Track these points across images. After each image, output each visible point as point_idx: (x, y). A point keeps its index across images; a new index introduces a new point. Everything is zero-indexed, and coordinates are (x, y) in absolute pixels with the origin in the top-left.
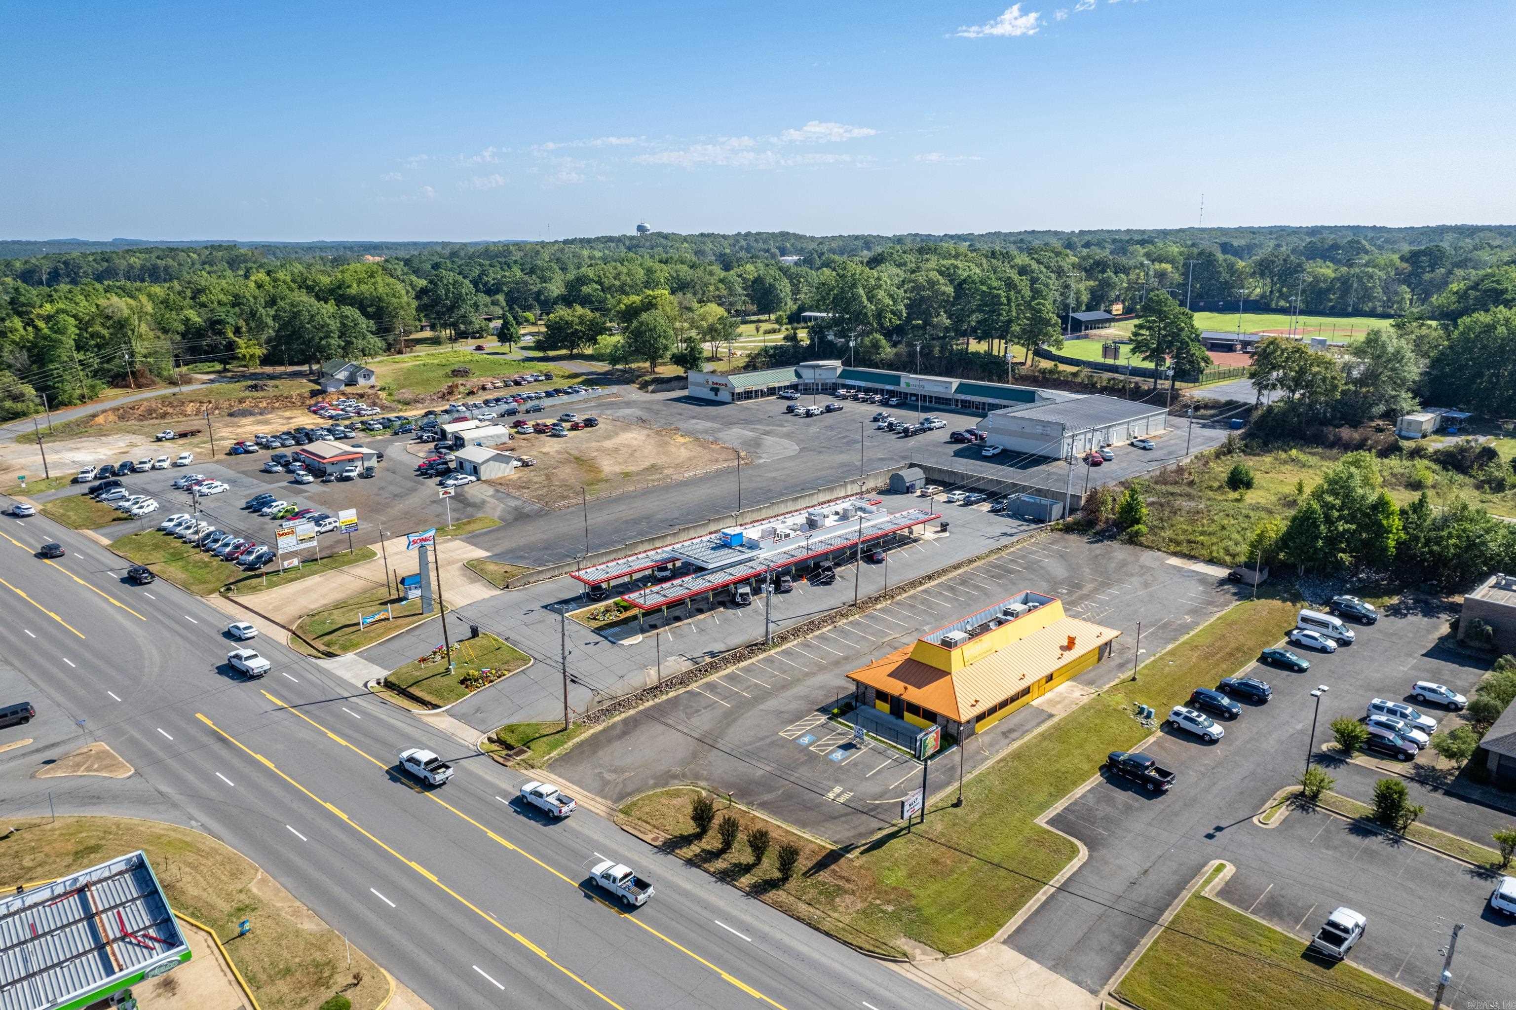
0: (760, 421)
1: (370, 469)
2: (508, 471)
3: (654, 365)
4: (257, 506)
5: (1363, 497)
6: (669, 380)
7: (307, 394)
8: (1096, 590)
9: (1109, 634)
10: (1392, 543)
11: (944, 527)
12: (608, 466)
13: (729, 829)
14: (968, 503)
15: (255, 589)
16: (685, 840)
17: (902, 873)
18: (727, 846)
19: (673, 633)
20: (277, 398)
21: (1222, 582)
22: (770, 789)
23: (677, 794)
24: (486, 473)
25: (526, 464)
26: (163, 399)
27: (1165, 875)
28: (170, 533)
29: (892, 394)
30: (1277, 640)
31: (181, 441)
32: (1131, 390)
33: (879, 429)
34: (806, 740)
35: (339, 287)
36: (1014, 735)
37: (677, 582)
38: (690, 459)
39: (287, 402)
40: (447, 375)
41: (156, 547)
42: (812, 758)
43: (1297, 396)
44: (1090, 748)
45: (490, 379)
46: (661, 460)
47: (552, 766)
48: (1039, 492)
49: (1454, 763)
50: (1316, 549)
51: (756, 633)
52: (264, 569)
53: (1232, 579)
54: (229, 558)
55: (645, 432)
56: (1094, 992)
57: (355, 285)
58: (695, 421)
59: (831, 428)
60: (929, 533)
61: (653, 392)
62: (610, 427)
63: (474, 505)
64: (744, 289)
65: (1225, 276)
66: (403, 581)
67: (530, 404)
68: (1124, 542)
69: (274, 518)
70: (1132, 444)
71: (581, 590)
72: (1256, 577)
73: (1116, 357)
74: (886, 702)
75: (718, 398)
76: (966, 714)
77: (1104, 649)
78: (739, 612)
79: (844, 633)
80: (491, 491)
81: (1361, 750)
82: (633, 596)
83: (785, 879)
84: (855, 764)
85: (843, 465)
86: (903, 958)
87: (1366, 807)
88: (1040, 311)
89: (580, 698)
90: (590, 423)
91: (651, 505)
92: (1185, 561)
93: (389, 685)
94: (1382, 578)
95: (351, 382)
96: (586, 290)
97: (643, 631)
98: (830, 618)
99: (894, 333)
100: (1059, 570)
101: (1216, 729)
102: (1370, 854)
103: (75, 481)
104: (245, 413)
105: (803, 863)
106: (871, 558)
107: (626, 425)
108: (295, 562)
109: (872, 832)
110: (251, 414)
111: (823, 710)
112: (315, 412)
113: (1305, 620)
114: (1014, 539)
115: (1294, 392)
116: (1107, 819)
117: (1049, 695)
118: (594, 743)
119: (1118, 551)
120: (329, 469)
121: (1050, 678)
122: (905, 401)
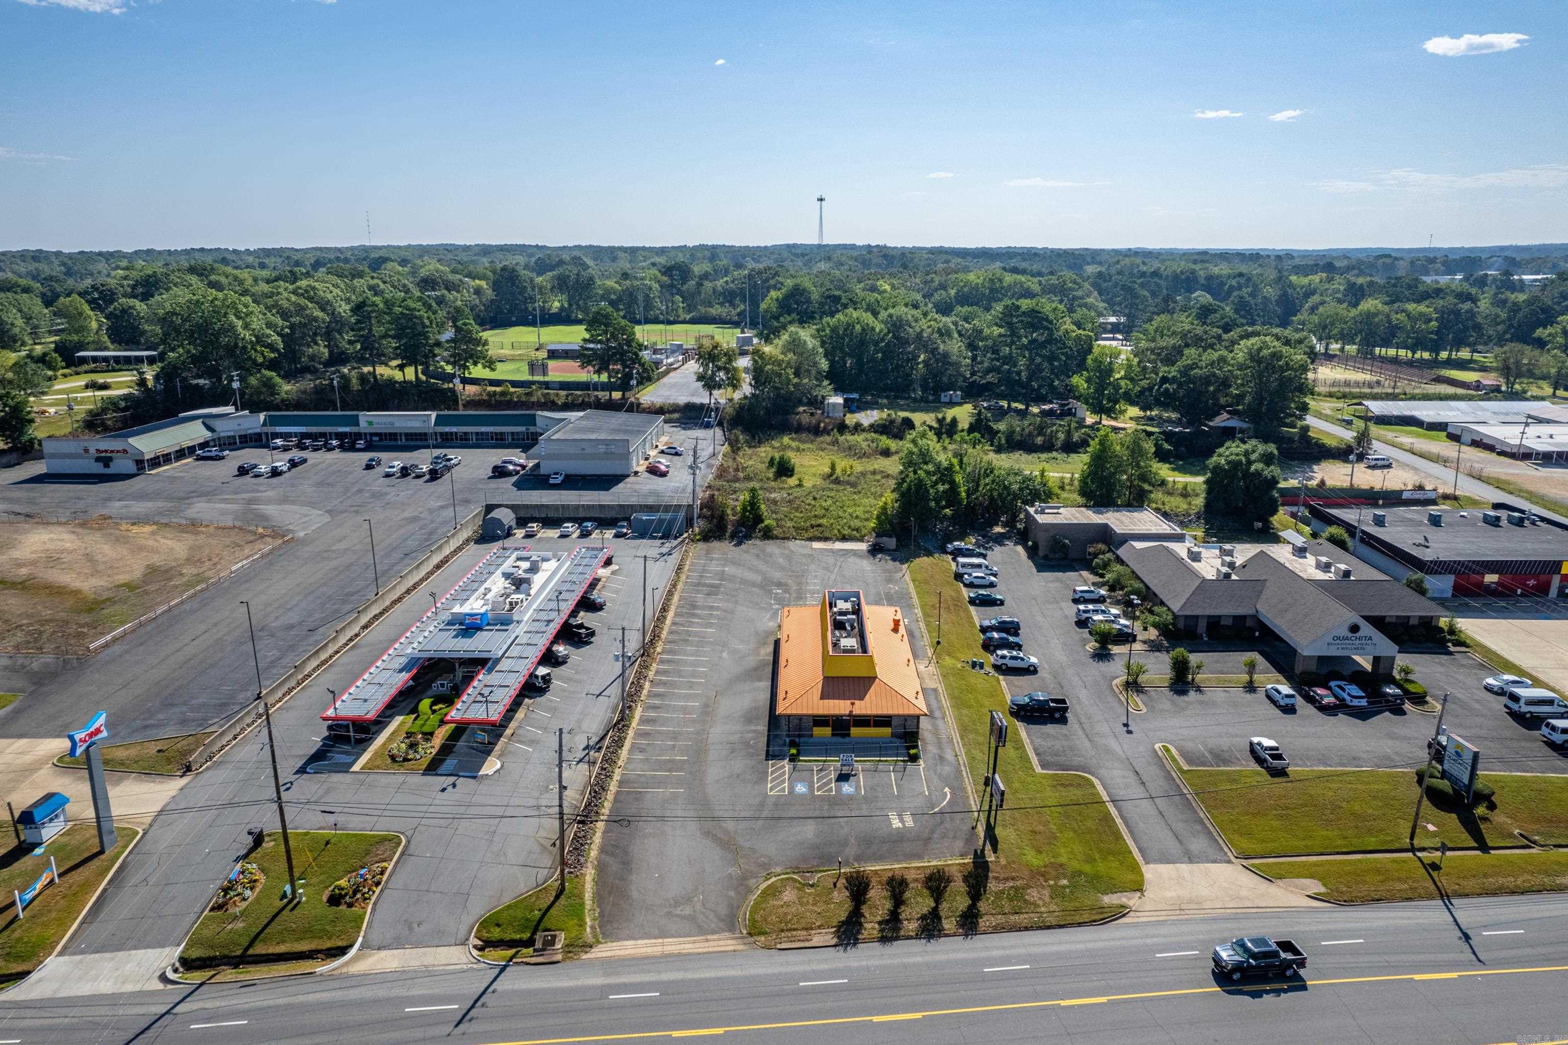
0: (219, 490)
10: (963, 495)
12: (78, 583)
16: (854, 923)
21: (873, 553)
22: (845, 843)
27: (1148, 769)
29: (348, 436)
30: (959, 587)
33: (389, 475)
34: (801, 788)
38: (196, 549)
42: (828, 802)
44: (991, 706)
46: (154, 559)
47: (606, 935)
49: (1157, 633)
53: (879, 548)
55: (61, 529)
56: (1229, 862)
58: (122, 503)
59: (328, 483)
66: (24, 817)
68: (761, 539)
75: (116, 470)
78: (553, 697)
84: (870, 789)
92: (825, 543)
98: (640, 674)
100: (749, 575)
107: (8, 524)
111: (772, 756)
114: (676, 556)
116: (1068, 749)
118: (610, 888)
119: (767, 547)
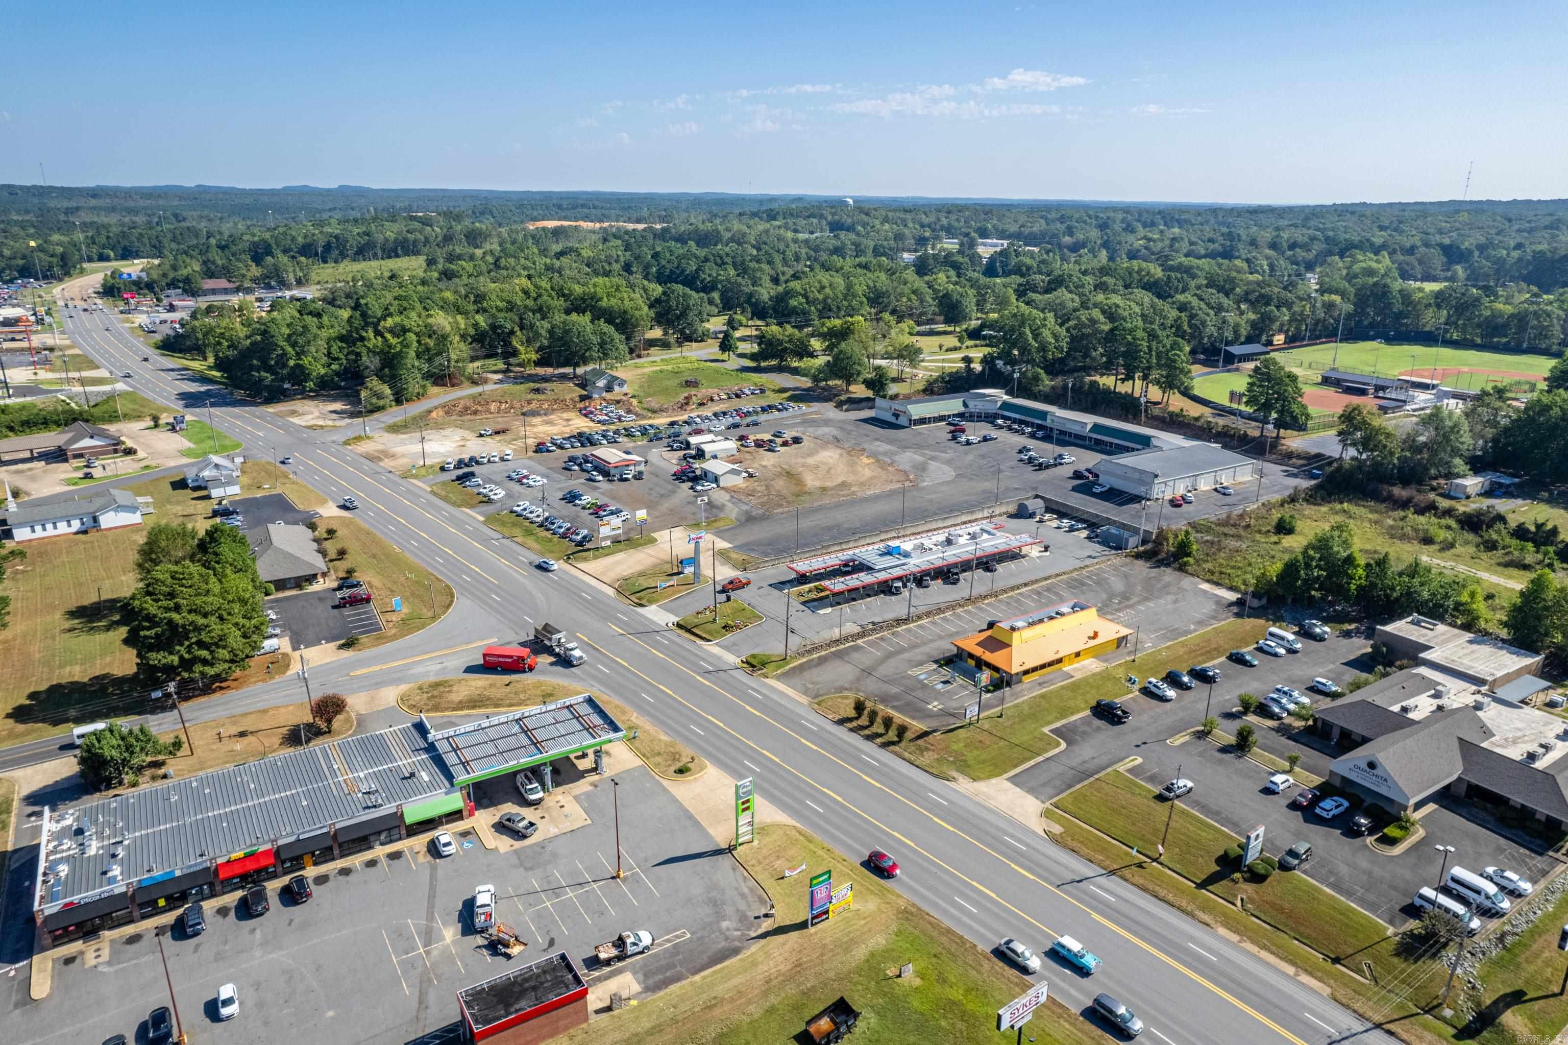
0: (928, 447)
1: (640, 473)
2: (738, 481)
3: (848, 384)
4: (571, 498)
5: (1338, 552)
6: (861, 400)
7: (577, 399)
8: (1139, 602)
9: (1124, 631)
10: (1353, 587)
11: (1046, 548)
12: (811, 481)
13: (873, 715)
14: (1071, 529)
15: (585, 559)
16: (850, 720)
17: (961, 745)
18: (872, 723)
19: (851, 609)
20: (555, 401)
21: (1231, 604)
22: (898, 700)
23: (846, 698)
24: (723, 482)
25: (751, 476)
26: (473, 397)
27: (1104, 760)
28: (519, 515)
29: (1040, 427)
30: (1247, 645)
31: (498, 438)
32: (1239, 437)
33: (1021, 460)
34: (922, 677)
35: (592, 298)
36: (1044, 685)
37: (855, 576)
38: (872, 478)
39: (561, 405)
40: (681, 385)
41: (514, 525)
42: (924, 686)
43: (1364, 456)
44: (1088, 697)
45: (716, 390)
46: (850, 478)
47: (778, 678)
48: (1124, 526)
49: (1303, 723)
50: (1296, 588)
51: (902, 613)
52: (588, 546)
53: (1240, 603)
54: (564, 536)
55: (839, 451)
56: (1043, 802)
57: (605, 299)
58: (878, 443)
59: (983, 457)
60: (1034, 552)
61: (847, 410)
62: (812, 445)
63: (716, 507)
64: (934, 299)
66: (681, 562)
67: (749, 419)
68: (1175, 569)
69: (584, 508)
70: (1216, 490)
71: (793, 575)
72: (1256, 603)
73: (1239, 402)
74: (973, 659)
75: (898, 422)
76: (1015, 669)
77: (1121, 641)
78: (893, 598)
79: (959, 617)
80: (727, 497)
81: (1255, 713)
82: (826, 583)
83: (900, 742)
84: (948, 692)
85: (985, 492)
86: (954, 779)
87: (1232, 740)
88: (1175, 361)
89: (795, 642)
90: (797, 440)
91: (840, 516)
92: (1214, 587)
93: (679, 626)
94: (1353, 611)
95: (609, 388)
96: (793, 303)
97: (832, 606)
98: (952, 607)
99: (1054, 368)
100: (1118, 585)
101: (1171, 693)
102: (1221, 761)
103: (442, 469)
104: (534, 413)
105: (909, 735)
106: (988, 569)
107: (824, 442)
108: (608, 543)
109: (949, 725)
110: (539, 415)
111: (936, 662)
112: (586, 415)
113: (1271, 634)
114: (1095, 561)
115: (1361, 454)
116: (1084, 733)
117: (1076, 665)
118: (801, 668)
119: (1168, 575)
120: (612, 472)
121: (1078, 654)
122: (1048, 434)
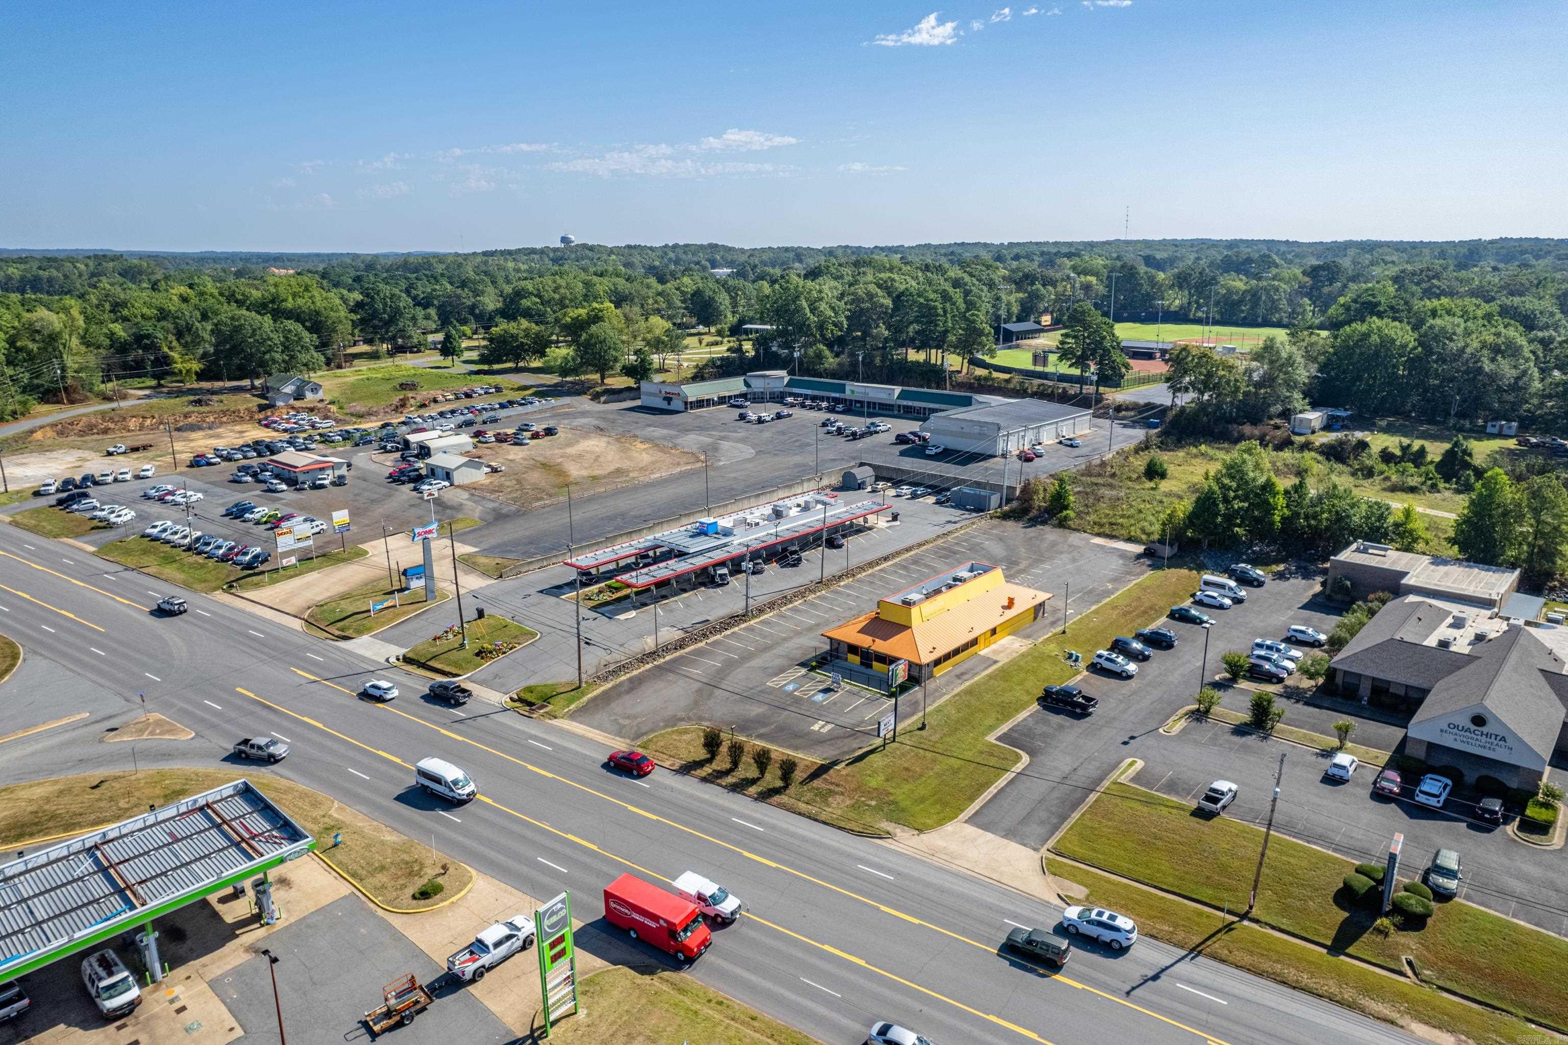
0: (714, 428)
1: (341, 477)
2: (479, 476)
3: (603, 378)
4: (238, 512)
5: (1254, 480)
6: (620, 391)
7: (255, 409)
8: (1031, 566)
9: (1042, 596)
10: (1277, 519)
11: (895, 518)
12: (575, 471)
13: (736, 751)
14: (914, 496)
15: (257, 586)
16: (699, 764)
17: (881, 778)
18: (735, 764)
19: (662, 609)
20: (224, 413)
21: (1139, 557)
22: (765, 725)
23: (686, 732)
24: (458, 478)
25: (495, 470)
26: (103, 414)
27: (1090, 770)
28: (155, 539)
29: (837, 401)
30: (1183, 600)
31: (135, 455)
32: (1059, 394)
33: (828, 433)
34: (790, 688)
35: (273, 301)
36: (965, 677)
37: (662, 565)
38: (653, 463)
39: (235, 417)
40: (395, 389)
41: (145, 552)
42: (797, 701)
43: (1206, 397)
44: (1029, 685)
45: (440, 392)
46: (626, 464)
47: (572, 716)
48: (978, 484)
49: (1314, 682)
50: (1216, 525)
51: (738, 606)
52: (261, 568)
53: (1149, 553)
54: (224, 559)
55: (606, 439)
56: (1035, 850)
57: (290, 299)
58: (652, 429)
59: (783, 433)
60: (882, 522)
61: (605, 402)
62: (570, 436)
63: (452, 508)
64: (683, 302)
65: (1146, 288)
66: (405, 573)
67: (486, 415)
68: (1054, 526)
69: (258, 523)
70: (1061, 443)
71: (573, 575)
72: (1167, 551)
73: (1045, 365)
74: (856, 654)
75: (671, 407)
76: (926, 658)
77: (1039, 609)
78: (719, 590)
79: (813, 605)
80: (466, 495)
81: (1244, 677)
82: (625, 577)
83: (786, 787)
84: (835, 703)
85: (796, 465)
86: (889, 835)
87: (1245, 716)
88: (974, 322)
89: (593, 659)
90: (550, 432)
91: (622, 504)
92: (1108, 540)
93: (407, 660)
94: (1271, 550)
95: (299, 396)
96: (526, 303)
97: (635, 608)
98: (802, 592)
99: (837, 344)
100: (998, 550)
101: (1132, 667)
102: (1245, 748)
103: (39, 494)
104: (193, 428)
105: (799, 775)
106: (832, 544)
107: (586, 433)
108: (293, 560)
109: (854, 750)
110: (200, 428)
111: (802, 665)
112: (267, 426)
113: (1207, 583)
114: (958, 525)
115: (1202, 393)
116: (1045, 735)
117: (993, 647)
118: (606, 698)
119: (1050, 534)
120: (301, 478)
121: (994, 631)
122: (852, 408)
